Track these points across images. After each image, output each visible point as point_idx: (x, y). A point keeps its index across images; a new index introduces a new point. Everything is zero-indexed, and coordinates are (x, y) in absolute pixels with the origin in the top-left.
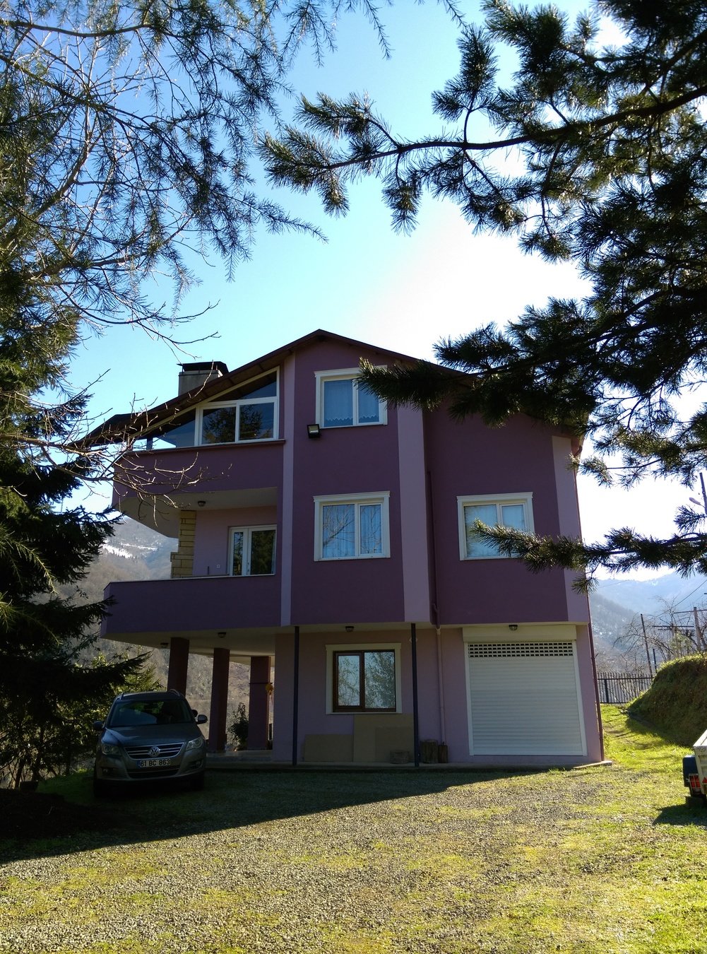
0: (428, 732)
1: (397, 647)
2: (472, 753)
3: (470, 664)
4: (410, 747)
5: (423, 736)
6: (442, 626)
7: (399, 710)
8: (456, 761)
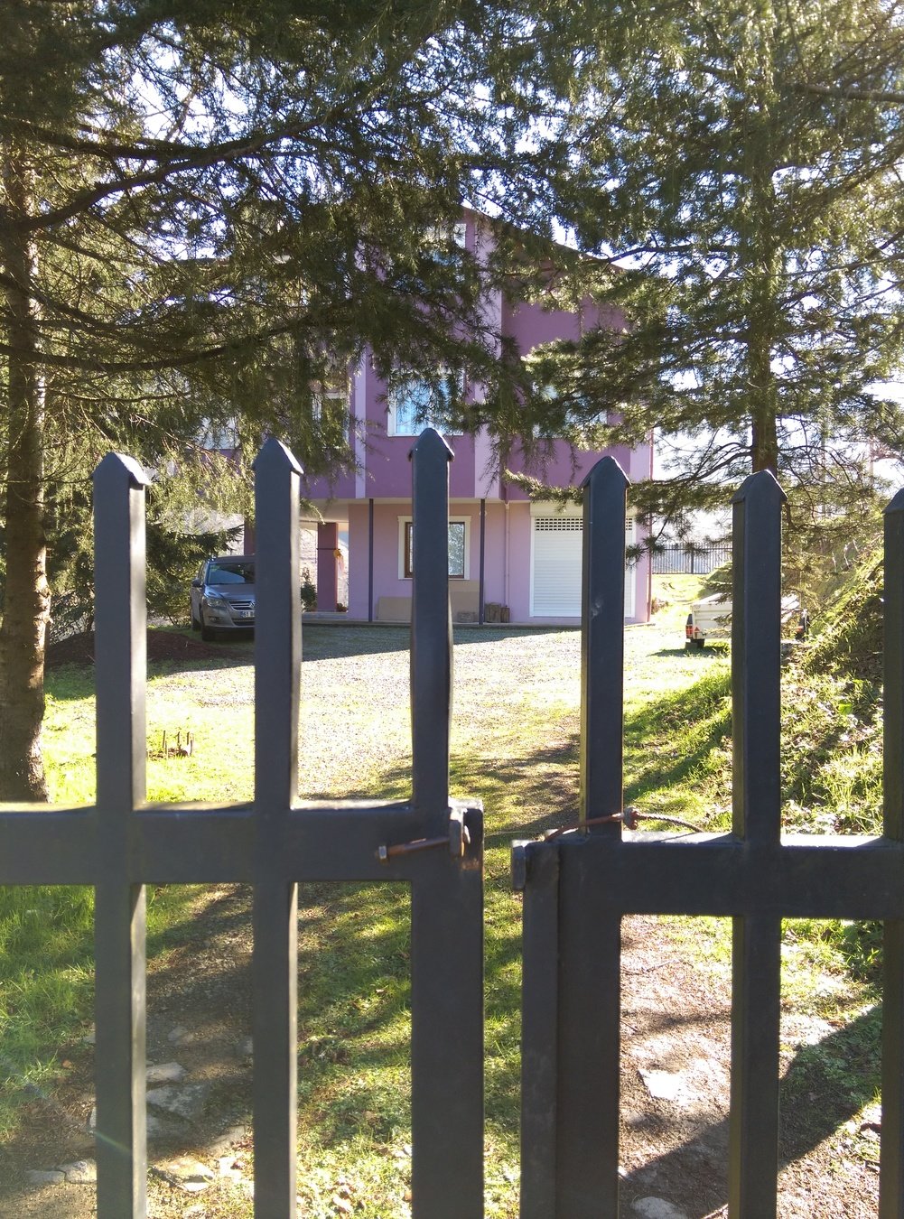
0: (492, 596)
1: (467, 519)
2: (531, 615)
3: (536, 537)
4: (476, 609)
5: (488, 599)
6: (510, 502)
7: (467, 577)
8: (517, 619)
